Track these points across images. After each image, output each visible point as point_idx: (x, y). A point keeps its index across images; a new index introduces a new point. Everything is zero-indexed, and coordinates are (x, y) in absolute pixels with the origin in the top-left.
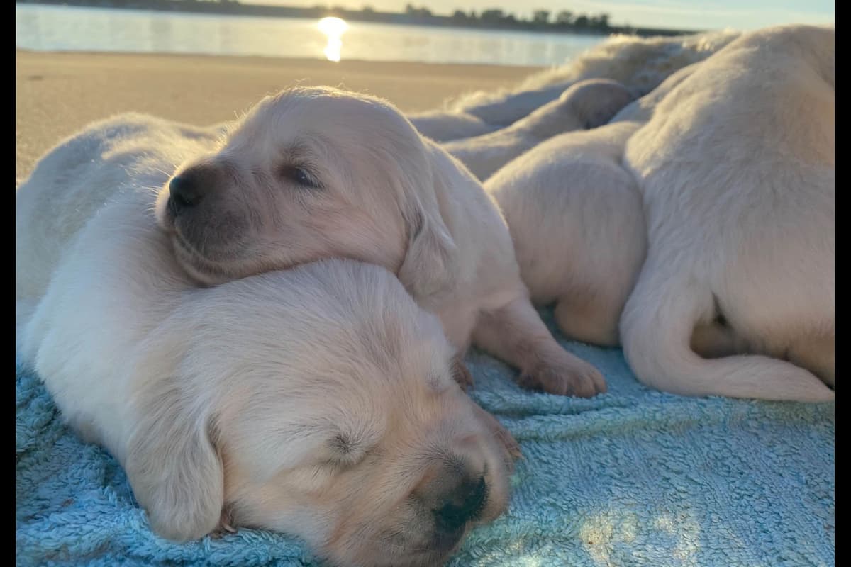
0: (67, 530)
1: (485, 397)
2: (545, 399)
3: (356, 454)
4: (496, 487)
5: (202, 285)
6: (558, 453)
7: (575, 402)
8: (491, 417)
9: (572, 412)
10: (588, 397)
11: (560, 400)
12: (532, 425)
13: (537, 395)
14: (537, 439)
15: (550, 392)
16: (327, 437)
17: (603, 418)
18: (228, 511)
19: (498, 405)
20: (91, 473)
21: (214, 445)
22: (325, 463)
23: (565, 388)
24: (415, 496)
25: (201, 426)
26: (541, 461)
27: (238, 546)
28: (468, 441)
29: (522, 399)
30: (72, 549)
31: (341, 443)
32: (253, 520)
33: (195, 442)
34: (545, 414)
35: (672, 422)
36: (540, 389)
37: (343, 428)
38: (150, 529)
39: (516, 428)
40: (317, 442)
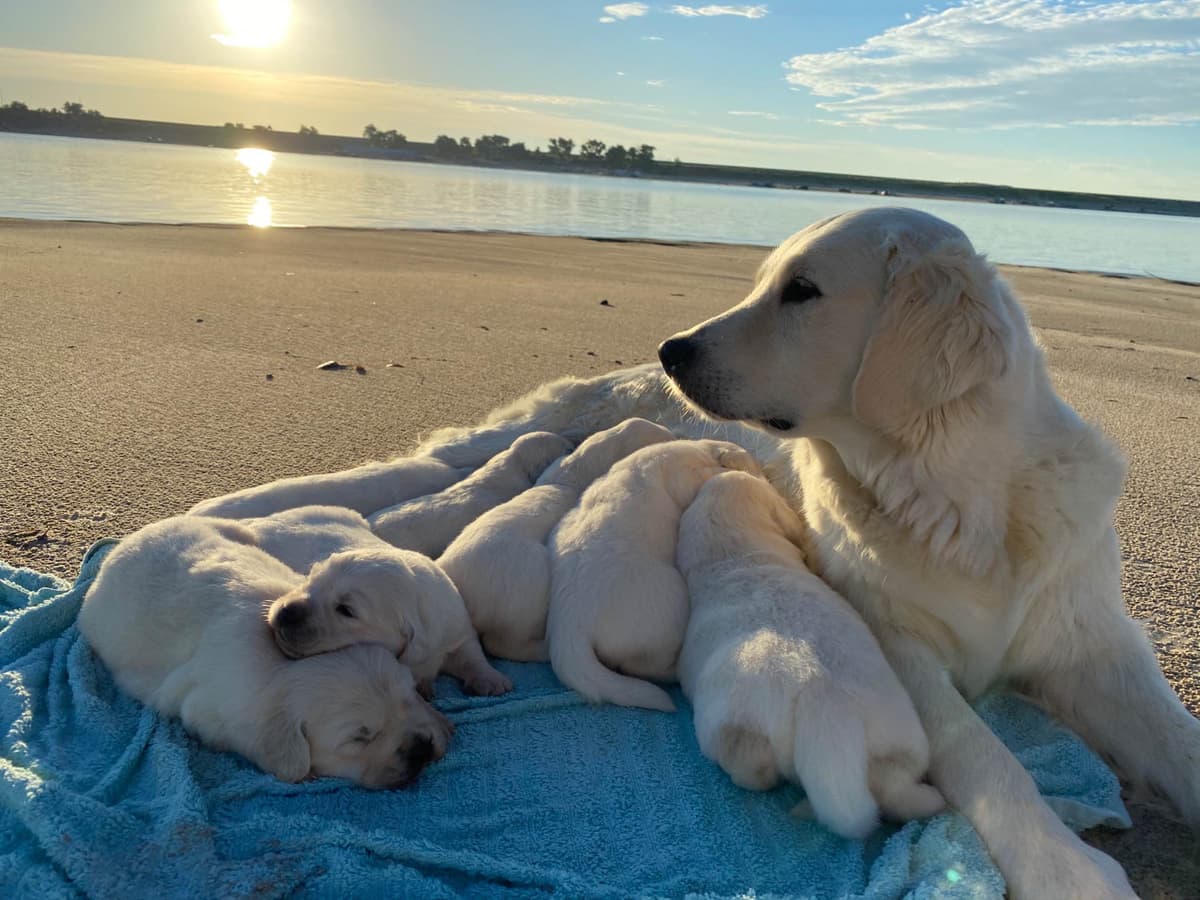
0: (238, 787)
1: (440, 703)
2: (475, 700)
3: (370, 737)
4: (439, 743)
5: (295, 659)
6: (477, 729)
7: (493, 699)
8: (440, 714)
9: (490, 705)
10: (500, 695)
11: (482, 700)
12: (465, 715)
13: (470, 698)
14: (467, 723)
15: (480, 695)
16: (360, 727)
17: (507, 707)
18: (313, 769)
19: (448, 707)
20: (231, 765)
21: (305, 735)
22: (358, 739)
23: (487, 692)
24: (400, 751)
25: (298, 725)
26: (467, 734)
27: (320, 784)
28: (423, 725)
29: (461, 702)
30: (242, 795)
31: (365, 730)
32: (325, 773)
33: (295, 735)
34: (474, 708)
35: (546, 707)
36: (474, 693)
37: (366, 724)
38: (278, 781)
39: (456, 718)
40: (353, 730)
